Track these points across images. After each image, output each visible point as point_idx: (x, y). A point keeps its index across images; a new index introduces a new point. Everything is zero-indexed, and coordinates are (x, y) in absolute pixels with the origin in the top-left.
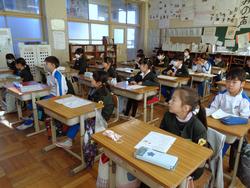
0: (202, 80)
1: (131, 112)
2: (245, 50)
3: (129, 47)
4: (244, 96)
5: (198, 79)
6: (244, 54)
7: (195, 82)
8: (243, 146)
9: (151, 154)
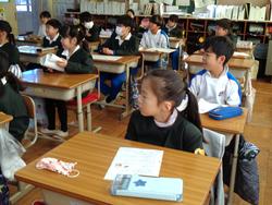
0: (156, 59)
1: (58, 123)
2: (205, 10)
3: (20, 8)
4: (230, 77)
5: (150, 58)
6: (204, 17)
7: (147, 63)
8: (240, 147)
9: (140, 183)
